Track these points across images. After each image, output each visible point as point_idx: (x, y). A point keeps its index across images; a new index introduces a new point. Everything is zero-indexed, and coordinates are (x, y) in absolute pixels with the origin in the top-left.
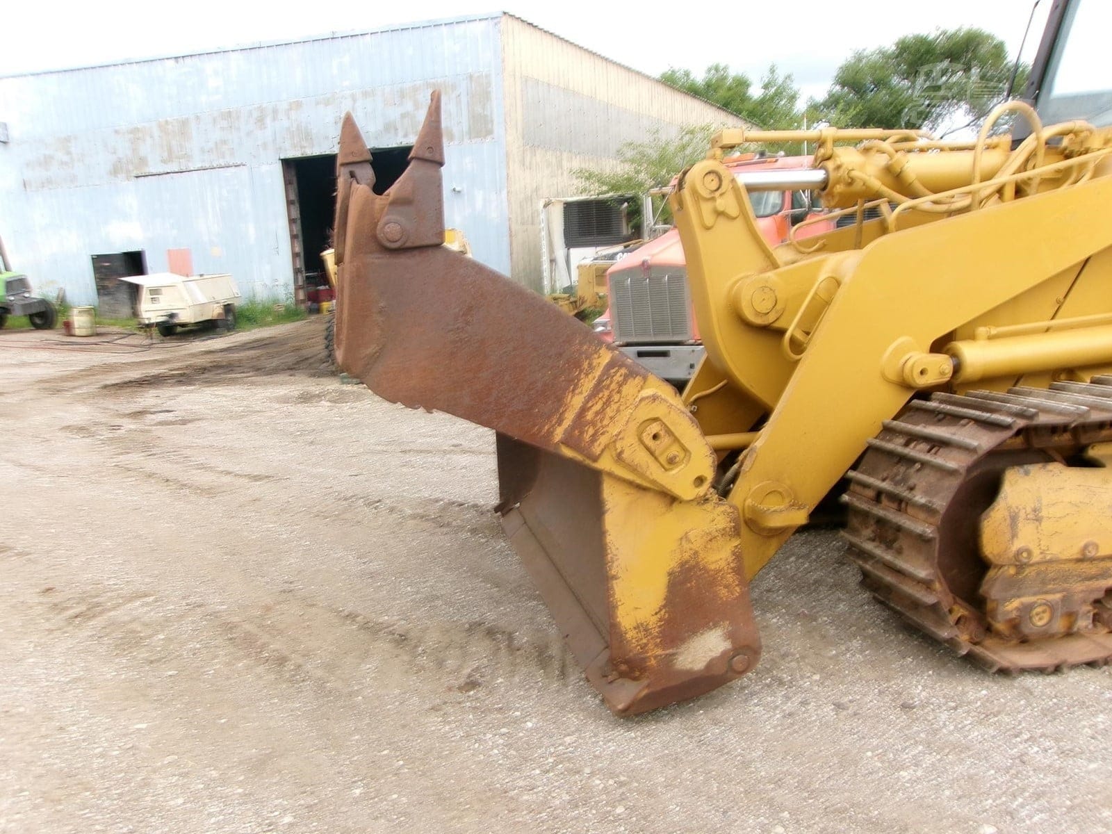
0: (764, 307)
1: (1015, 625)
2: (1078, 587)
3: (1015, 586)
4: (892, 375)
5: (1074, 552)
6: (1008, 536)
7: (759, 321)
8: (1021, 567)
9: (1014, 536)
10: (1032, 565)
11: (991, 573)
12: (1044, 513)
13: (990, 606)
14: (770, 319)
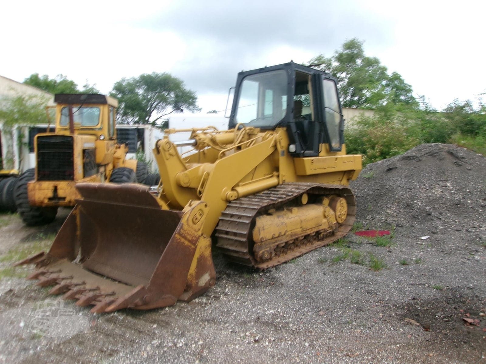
0: (187, 181)
1: (261, 258)
2: (272, 246)
3: (260, 247)
4: (224, 198)
5: (270, 237)
6: (258, 235)
7: (185, 186)
8: (262, 242)
9: (260, 235)
10: (264, 241)
11: (255, 245)
12: (265, 227)
13: (256, 254)
14: (188, 185)
